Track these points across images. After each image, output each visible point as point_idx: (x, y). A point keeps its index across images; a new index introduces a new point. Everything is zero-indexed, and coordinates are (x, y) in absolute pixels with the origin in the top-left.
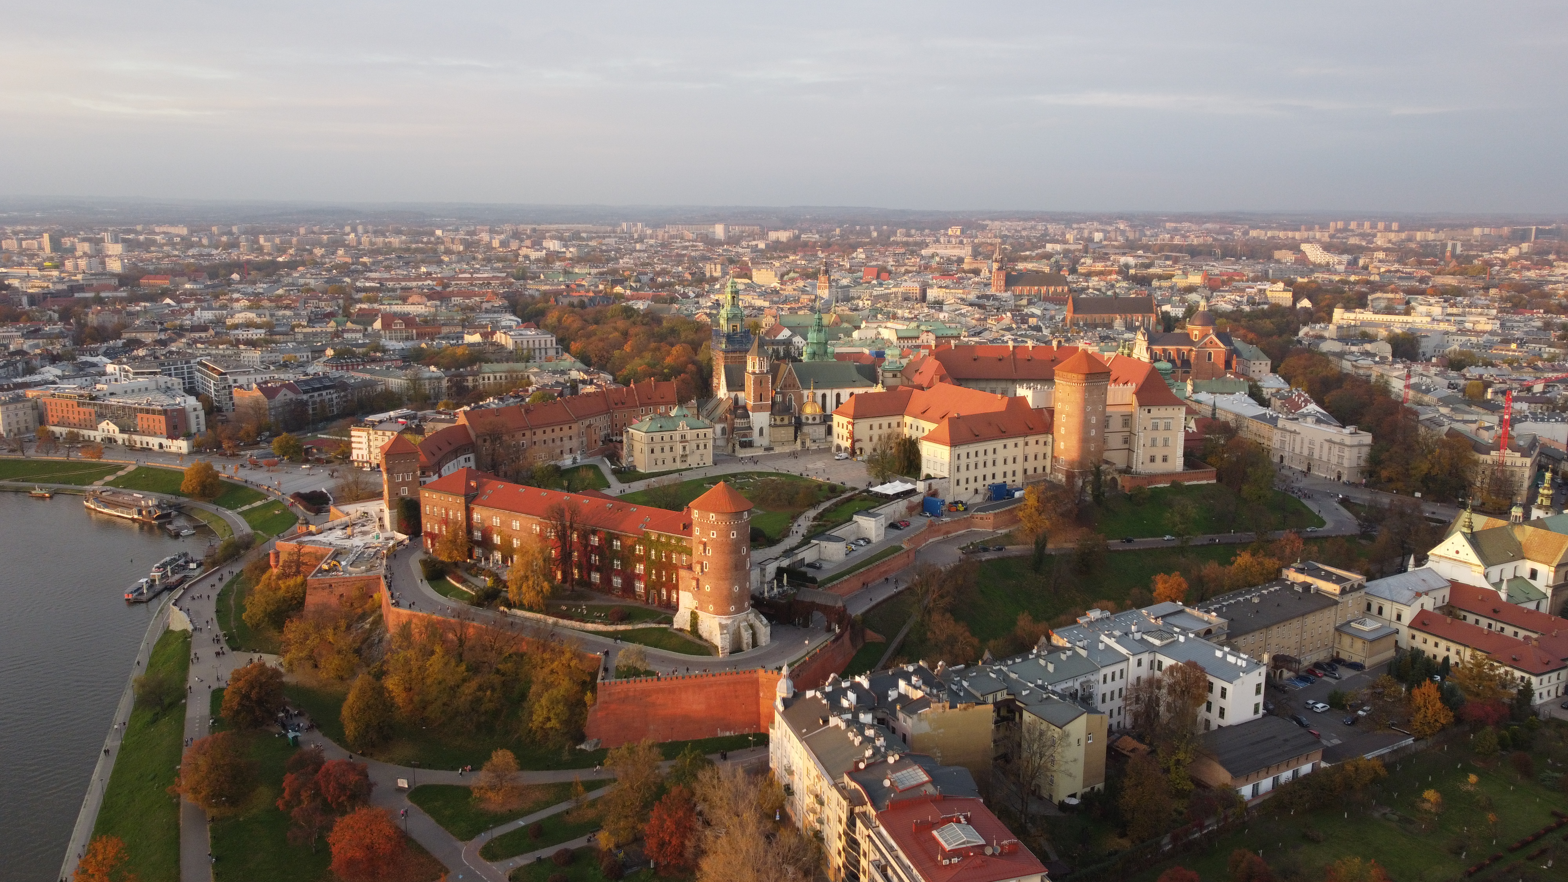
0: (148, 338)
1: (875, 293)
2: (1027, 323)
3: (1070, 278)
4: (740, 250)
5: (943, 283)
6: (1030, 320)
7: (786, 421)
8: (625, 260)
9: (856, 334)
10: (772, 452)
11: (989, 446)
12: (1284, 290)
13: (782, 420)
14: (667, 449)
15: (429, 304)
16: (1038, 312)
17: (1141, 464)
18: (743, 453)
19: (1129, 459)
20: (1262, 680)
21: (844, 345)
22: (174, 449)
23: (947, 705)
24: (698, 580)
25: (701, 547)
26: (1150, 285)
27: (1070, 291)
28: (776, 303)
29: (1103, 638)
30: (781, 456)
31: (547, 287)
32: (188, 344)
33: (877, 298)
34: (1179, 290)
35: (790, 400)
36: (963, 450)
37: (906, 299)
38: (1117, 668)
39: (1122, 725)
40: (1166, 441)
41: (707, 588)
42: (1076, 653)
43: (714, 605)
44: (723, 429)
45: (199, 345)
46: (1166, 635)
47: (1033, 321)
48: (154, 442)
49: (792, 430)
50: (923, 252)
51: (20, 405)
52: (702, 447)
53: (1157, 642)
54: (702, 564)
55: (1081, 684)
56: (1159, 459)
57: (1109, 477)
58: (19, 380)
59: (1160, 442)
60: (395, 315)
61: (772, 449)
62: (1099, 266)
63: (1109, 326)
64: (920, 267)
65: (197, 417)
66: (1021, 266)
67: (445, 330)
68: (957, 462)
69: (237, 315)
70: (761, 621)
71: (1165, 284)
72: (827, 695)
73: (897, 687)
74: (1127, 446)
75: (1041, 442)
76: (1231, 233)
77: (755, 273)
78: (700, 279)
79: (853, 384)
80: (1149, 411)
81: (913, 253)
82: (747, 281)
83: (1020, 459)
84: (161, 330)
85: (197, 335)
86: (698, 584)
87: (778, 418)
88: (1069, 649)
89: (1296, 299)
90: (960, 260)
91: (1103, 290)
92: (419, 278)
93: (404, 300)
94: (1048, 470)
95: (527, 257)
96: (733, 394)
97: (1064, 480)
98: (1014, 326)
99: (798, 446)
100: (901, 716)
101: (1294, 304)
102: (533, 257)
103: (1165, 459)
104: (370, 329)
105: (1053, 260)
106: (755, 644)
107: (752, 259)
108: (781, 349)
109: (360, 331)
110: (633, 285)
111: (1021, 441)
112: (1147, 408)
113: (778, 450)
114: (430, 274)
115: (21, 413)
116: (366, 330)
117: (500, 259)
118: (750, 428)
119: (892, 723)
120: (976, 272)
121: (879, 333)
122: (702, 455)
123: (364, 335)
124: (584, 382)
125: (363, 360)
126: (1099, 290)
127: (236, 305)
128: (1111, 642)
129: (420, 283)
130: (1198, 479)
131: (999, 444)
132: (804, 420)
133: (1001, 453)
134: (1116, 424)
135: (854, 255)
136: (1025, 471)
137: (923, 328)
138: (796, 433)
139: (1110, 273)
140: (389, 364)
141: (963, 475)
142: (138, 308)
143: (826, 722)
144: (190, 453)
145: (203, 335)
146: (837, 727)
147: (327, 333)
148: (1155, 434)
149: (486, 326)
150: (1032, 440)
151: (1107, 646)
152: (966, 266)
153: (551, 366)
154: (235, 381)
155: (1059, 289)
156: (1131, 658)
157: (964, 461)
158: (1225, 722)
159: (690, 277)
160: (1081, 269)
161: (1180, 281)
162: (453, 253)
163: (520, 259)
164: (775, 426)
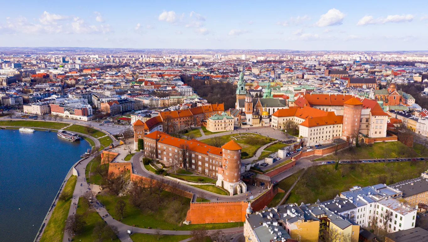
0: (82, 87)
1: (288, 76)
2: (335, 86)
3: (349, 72)
4: (249, 62)
5: (309, 73)
6: (336, 85)
7: (257, 117)
8: (215, 65)
9: (282, 89)
10: (252, 127)
11: (322, 127)
12: (419, 76)
13: (256, 117)
14: (220, 125)
15: (158, 78)
16: (339, 82)
17: (372, 135)
18: (243, 127)
19: (368, 132)
20: (415, 215)
21: (278, 92)
22: (83, 120)
23: (304, 220)
24: (224, 171)
25: (225, 161)
26: (375, 74)
27: (349, 76)
28: (258, 78)
29: (358, 196)
30: (256, 128)
31: (192, 73)
32: (92, 89)
33: (289, 77)
34: (384, 76)
35: (259, 110)
36: (313, 129)
37: (298, 78)
38: (363, 207)
39: (364, 226)
40: (381, 126)
41: (227, 174)
42: (348, 201)
43: (229, 179)
44: (238, 119)
45: (94, 89)
46: (380, 196)
47: (337, 85)
48: (78, 117)
49: (259, 120)
50: (304, 63)
51: (45, 106)
52: (230, 124)
53: (377, 199)
54: (225, 166)
55: (351, 212)
56: (378, 133)
57: (361, 139)
58: (46, 99)
59: (378, 127)
60: (149, 81)
61: (252, 125)
62: (359, 68)
63: (361, 87)
64: (302, 68)
65: (90, 110)
66: (334, 68)
67: (162, 86)
68: (311, 132)
69: (106, 81)
70: (244, 185)
71: (379, 74)
72: (263, 214)
73: (286, 212)
74: (367, 128)
75: (339, 126)
76: (401, 58)
77: (252, 69)
78: (236, 71)
79: (278, 106)
80: (375, 117)
81: (301, 64)
82: (250, 72)
83: (331, 132)
84: (85, 85)
85: (95, 86)
86: (224, 172)
87: (255, 116)
88: (347, 200)
89: (423, 79)
90: (315, 66)
91: (360, 76)
92: (157, 70)
93: (152, 77)
94: (341, 135)
95: (188, 64)
96: (241, 108)
97: (346, 139)
98: (331, 87)
99: (260, 125)
100: (287, 223)
101: (422, 81)
102: (189, 65)
103: (380, 133)
104: (141, 85)
105: (344, 66)
106: (242, 192)
107: (252, 65)
108: (259, 93)
109: (138, 86)
110: (217, 73)
111: (332, 126)
112: (374, 116)
113: (254, 126)
114: (160, 69)
115: (45, 108)
116: (140, 85)
117: (180, 65)
118: (246, 119)
119: (284, 225)
120: (320, 70)
121: (288, 89)
122: (230, 127)
123: (140, 87)
124: (199, 102)
125: (138, 94)
126: (358, 75)
127: (107, 78)
128: (361, 198)
129: (157, 72)
130: (391, 140)
131: (325, 127)
132: (263, 117)
133: (325, 130)
134: (364, 121)
135: (283, 64)
136: (333, 135)
137: (302, 87)
138: (260, 121)
139: (362, 70)
140: (145, 96)
141: (313, 136)
142: (81, 78)
143: (262, 224)
144: (88, 121)
145: (96, 86)
146: (265, 226)
147: (129, 86)
148: (377, 125)
149: (173, 85)
150: (336, 126)
151: (360, 199)
152: (316, 68)
153: (189, 97)
154: (102, 100)
155: (346, 75)
156: (368, 204)
157: (313, 132)
158: (401, 229)
159: (233, 71)
160: (353, 69)
161: (384, 73)
162: (167, 63)
163: (186, 65)
164: (254, 118)
